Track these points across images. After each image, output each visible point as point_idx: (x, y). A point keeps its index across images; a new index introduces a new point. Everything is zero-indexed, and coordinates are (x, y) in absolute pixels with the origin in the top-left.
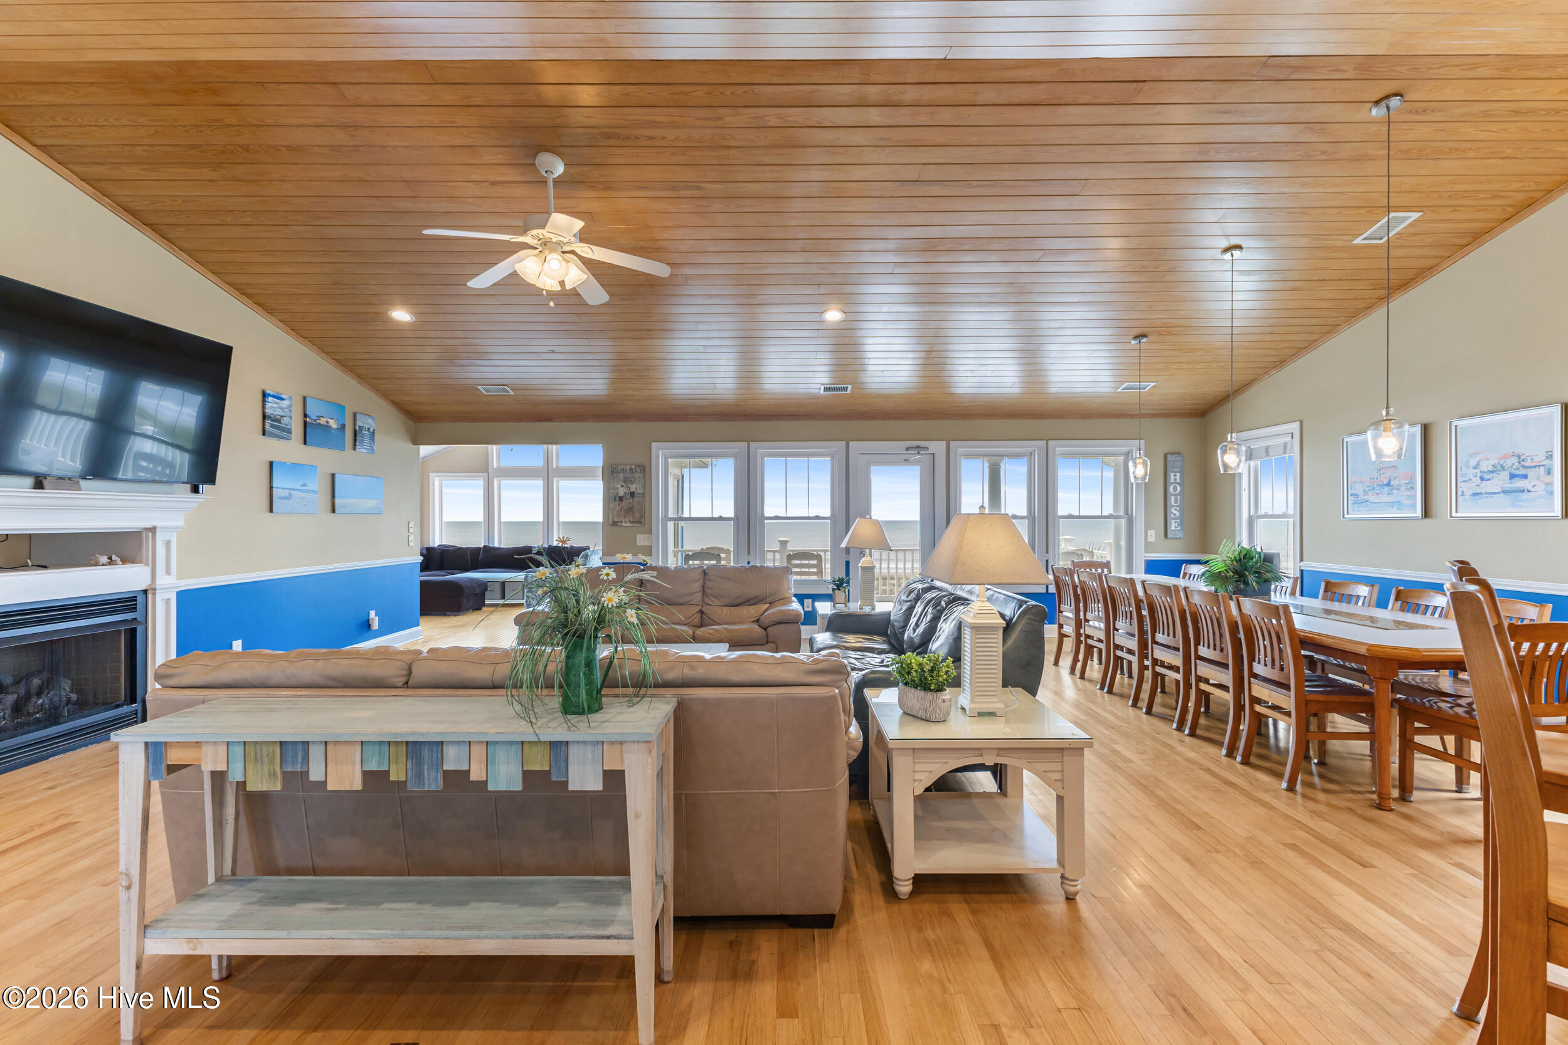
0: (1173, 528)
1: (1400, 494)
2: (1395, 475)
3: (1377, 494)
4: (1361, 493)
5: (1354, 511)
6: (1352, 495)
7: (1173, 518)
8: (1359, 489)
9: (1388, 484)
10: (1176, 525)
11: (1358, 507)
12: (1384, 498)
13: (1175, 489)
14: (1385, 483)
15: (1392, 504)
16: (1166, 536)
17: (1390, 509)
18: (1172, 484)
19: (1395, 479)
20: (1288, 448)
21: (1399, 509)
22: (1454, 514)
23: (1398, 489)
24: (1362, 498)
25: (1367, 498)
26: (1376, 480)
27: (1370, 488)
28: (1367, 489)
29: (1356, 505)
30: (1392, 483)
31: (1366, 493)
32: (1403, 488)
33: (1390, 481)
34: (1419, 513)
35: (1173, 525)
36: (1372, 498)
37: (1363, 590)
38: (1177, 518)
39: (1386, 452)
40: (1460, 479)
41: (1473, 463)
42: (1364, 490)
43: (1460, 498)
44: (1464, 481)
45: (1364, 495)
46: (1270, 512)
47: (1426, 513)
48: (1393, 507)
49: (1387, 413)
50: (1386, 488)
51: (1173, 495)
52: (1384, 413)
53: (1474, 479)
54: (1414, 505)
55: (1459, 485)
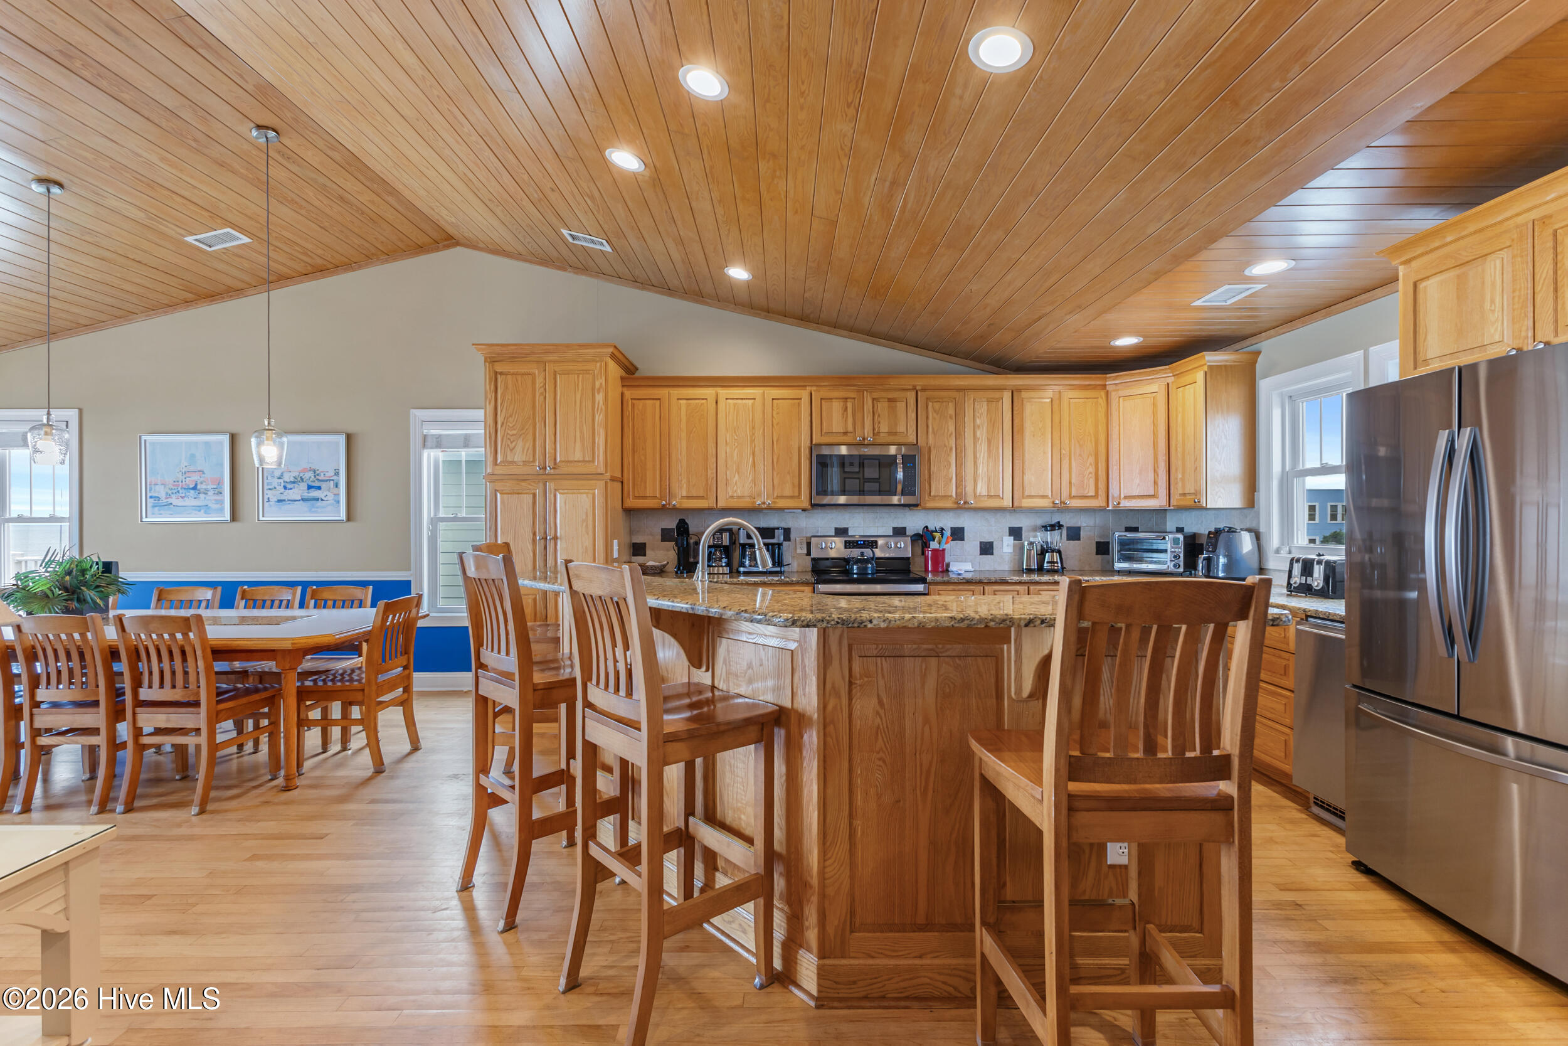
1: (207, 498)
2: (202, 479)
3: (182, 497)
4: (163, 495)
5: (153, 514)
6: (151, 497)
8: (161, 492)
9: (195, 488)
11: (159, 510)
12: (190, 502)
14: (191, 486)
15: (198, 508)
17: (197, 512)
19: (201, 483)
21: (206, 512)
22: (261, 518)
23: (206, 494)
24: (163, 501)
25: (170, 501)
26: (180, 483)
27: (174, 491)
28: (170, 492)
29: (157, 508)
30: (199, 487)
31: (168, 496)
32: (210, 493)
33: (196, 485)
34: (227, 516)
36: (174, 501)
37: (208, 594)
39: (268, 460)
40: (266, 487)
41: (277, 473)
42: (167, 493)
43: (266, 504)
44: (270, 489)
45: (167, 498)
46: (26, 515)
47: (234, 517)
48: (200, 511)
49: (269, 423)
50: (192, 492)
52: (266, 423)
53: (278, 488)
54: (222, 510)
55: (266, 492)
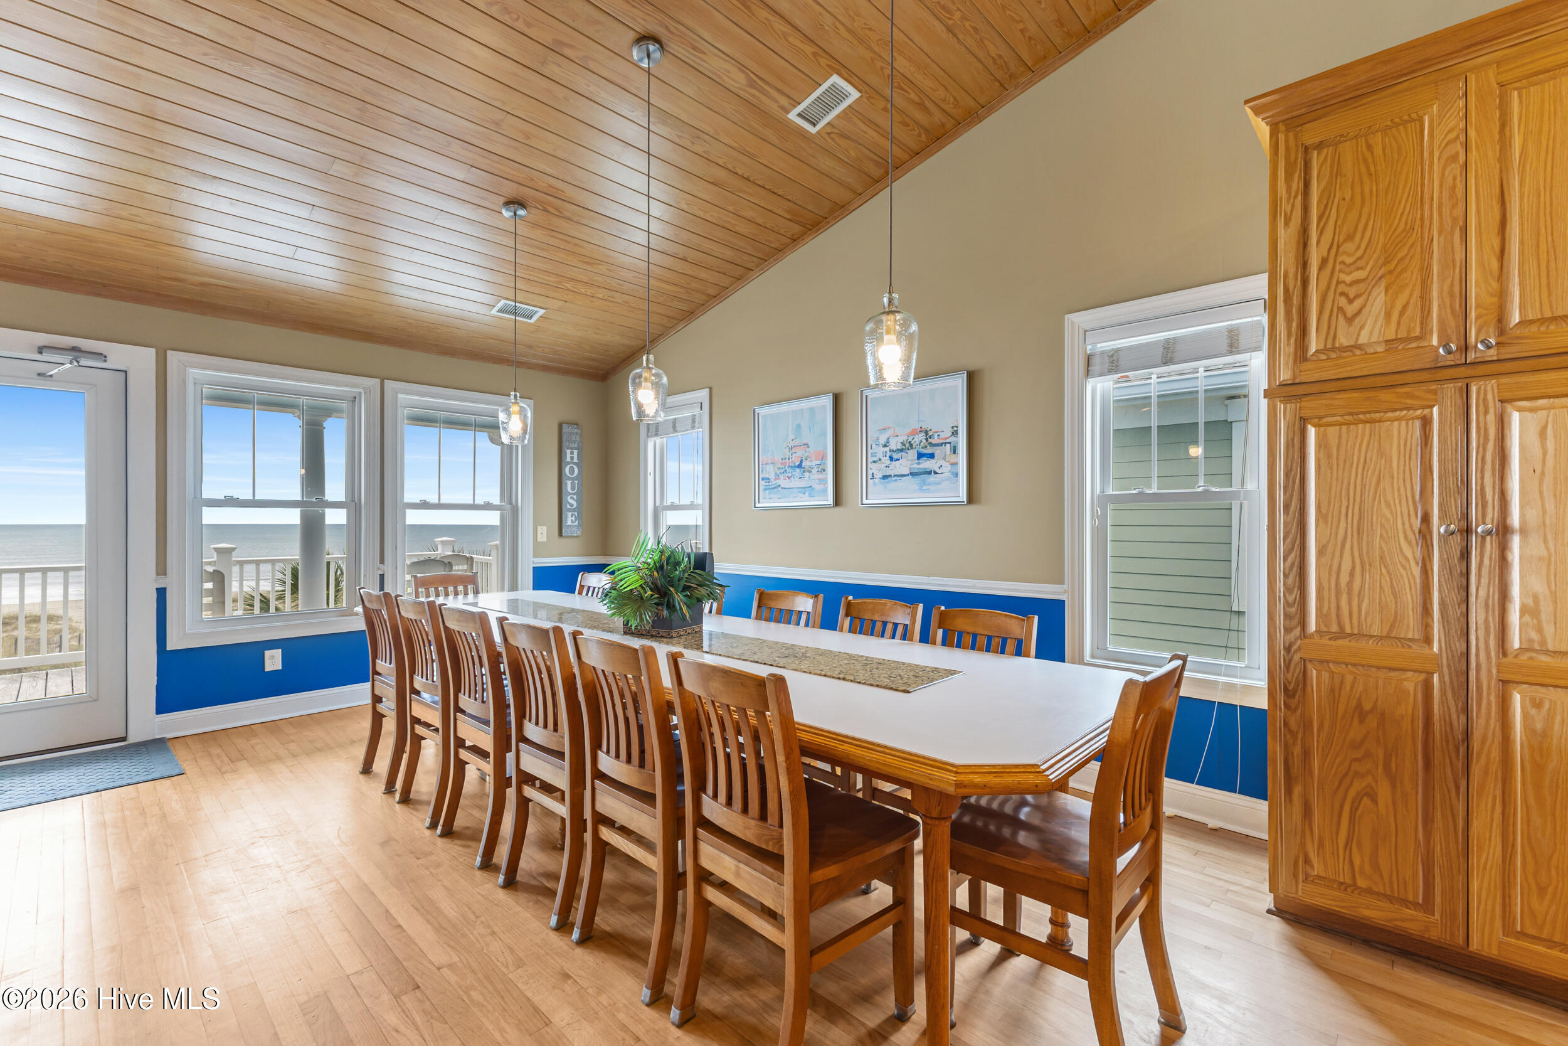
0: (569, 523)
1: (812, 477)
2: (806, 454)
3: (789, 478)
4: (772, 477)
5: (765, 498)
6: (763, 479)
7: (570, 510)
8: (770, 472)
9: (800, 466)
10: (573, 518)
11: (769, 494)
12: (796, 483)
13: (572, 471)
14: (797, 464)
16: (560, 534)
17: (801, 495)
18: (569, 463)
19: (806, 459)
20: (697, 420)
21: (810, 495)
22: (865, 501)
23: (810, 472)
24: (773, 482)
25: (779, 482)
26: (787, 461)
27: (782, 471)
28: (778, 472)
29: (767, 492)
30: (803, 464)
31: (777, 477)
32: (814, 471)
33: (801, 461)
34: (831, 501)
35: (570, 520)
36: (782, 482)
38: (574, 510)
40: (870, 459)
41: (883, 440)
42: (776, 473)
43: (870, 482)
44: (874, 462)
45: (776, 479)
46: (677, 502)
47: (837, 502)
48: (804, 494)
50: (798, 470)
51: (569, 479)
53: (884, 459)
54: (825, 490)
55: (870, 465)
